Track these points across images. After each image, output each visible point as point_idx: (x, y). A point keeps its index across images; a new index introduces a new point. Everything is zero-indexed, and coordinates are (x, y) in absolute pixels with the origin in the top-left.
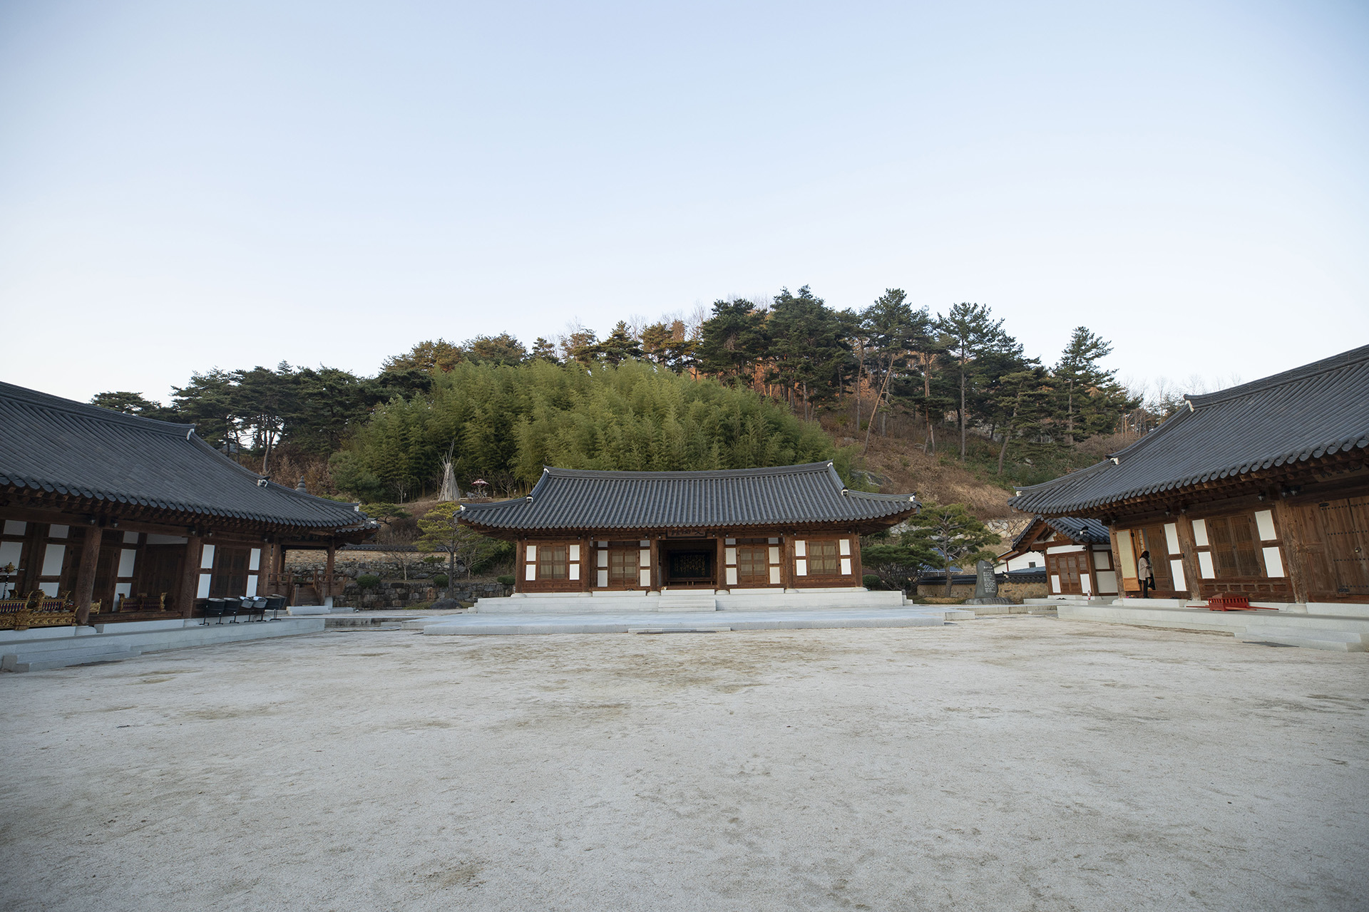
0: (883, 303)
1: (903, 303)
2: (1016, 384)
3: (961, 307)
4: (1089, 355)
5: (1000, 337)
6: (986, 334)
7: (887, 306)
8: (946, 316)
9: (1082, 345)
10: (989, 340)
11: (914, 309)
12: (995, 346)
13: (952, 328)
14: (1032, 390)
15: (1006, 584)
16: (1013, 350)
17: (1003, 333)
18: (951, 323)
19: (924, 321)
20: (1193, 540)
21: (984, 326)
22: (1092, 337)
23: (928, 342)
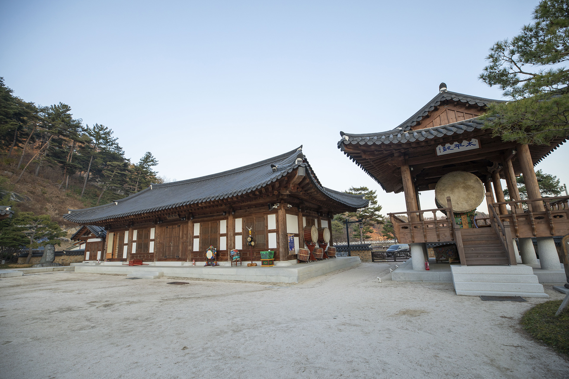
0: (55, 108)
1: (68, 113)
2: (114, 167)
3: (100, 126)
4: (149, 164)
5: (116, 146)
6: (109, 142)
7: (57, 110)
8: (91, 127)
9: (148, 159)
10: (109, 145)
11: (74, 118)
12: (112, 149)
13: (92, 134)
14: (120, 171)
15: (63, 256)
16: (120, 153)
17: (117, 144)
18: (93, 131)
19: (78, 125)
20: (132, 238)
21: (108, 138)
22: (152, 157)
23: (75, 136)
